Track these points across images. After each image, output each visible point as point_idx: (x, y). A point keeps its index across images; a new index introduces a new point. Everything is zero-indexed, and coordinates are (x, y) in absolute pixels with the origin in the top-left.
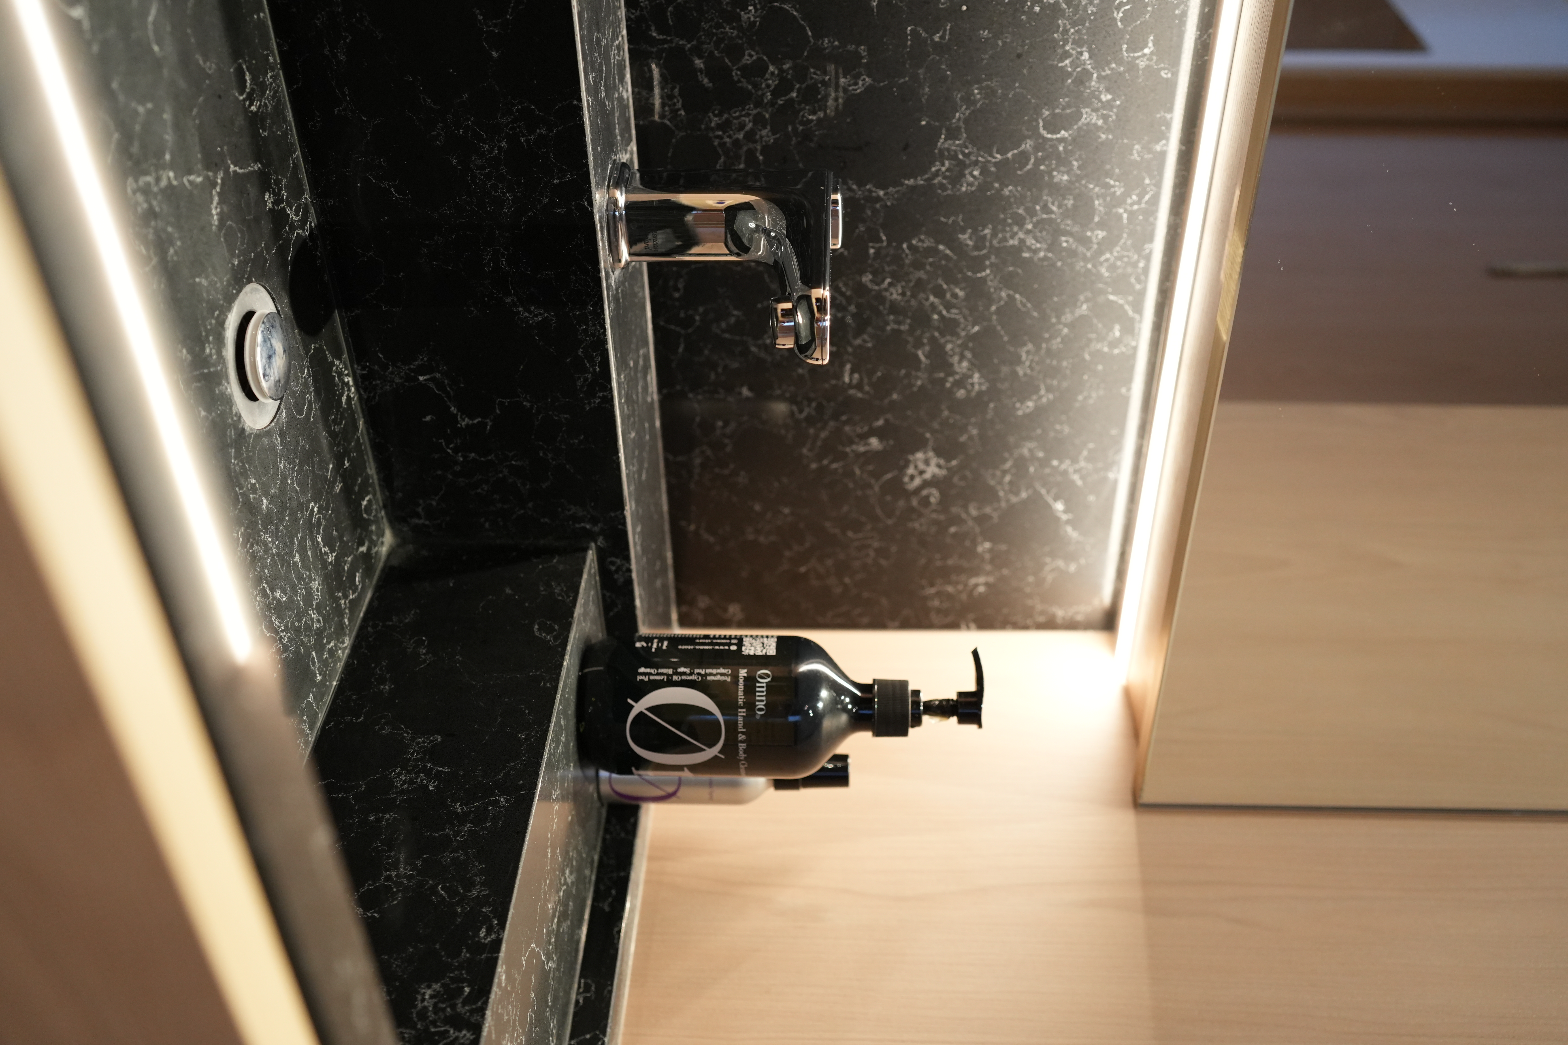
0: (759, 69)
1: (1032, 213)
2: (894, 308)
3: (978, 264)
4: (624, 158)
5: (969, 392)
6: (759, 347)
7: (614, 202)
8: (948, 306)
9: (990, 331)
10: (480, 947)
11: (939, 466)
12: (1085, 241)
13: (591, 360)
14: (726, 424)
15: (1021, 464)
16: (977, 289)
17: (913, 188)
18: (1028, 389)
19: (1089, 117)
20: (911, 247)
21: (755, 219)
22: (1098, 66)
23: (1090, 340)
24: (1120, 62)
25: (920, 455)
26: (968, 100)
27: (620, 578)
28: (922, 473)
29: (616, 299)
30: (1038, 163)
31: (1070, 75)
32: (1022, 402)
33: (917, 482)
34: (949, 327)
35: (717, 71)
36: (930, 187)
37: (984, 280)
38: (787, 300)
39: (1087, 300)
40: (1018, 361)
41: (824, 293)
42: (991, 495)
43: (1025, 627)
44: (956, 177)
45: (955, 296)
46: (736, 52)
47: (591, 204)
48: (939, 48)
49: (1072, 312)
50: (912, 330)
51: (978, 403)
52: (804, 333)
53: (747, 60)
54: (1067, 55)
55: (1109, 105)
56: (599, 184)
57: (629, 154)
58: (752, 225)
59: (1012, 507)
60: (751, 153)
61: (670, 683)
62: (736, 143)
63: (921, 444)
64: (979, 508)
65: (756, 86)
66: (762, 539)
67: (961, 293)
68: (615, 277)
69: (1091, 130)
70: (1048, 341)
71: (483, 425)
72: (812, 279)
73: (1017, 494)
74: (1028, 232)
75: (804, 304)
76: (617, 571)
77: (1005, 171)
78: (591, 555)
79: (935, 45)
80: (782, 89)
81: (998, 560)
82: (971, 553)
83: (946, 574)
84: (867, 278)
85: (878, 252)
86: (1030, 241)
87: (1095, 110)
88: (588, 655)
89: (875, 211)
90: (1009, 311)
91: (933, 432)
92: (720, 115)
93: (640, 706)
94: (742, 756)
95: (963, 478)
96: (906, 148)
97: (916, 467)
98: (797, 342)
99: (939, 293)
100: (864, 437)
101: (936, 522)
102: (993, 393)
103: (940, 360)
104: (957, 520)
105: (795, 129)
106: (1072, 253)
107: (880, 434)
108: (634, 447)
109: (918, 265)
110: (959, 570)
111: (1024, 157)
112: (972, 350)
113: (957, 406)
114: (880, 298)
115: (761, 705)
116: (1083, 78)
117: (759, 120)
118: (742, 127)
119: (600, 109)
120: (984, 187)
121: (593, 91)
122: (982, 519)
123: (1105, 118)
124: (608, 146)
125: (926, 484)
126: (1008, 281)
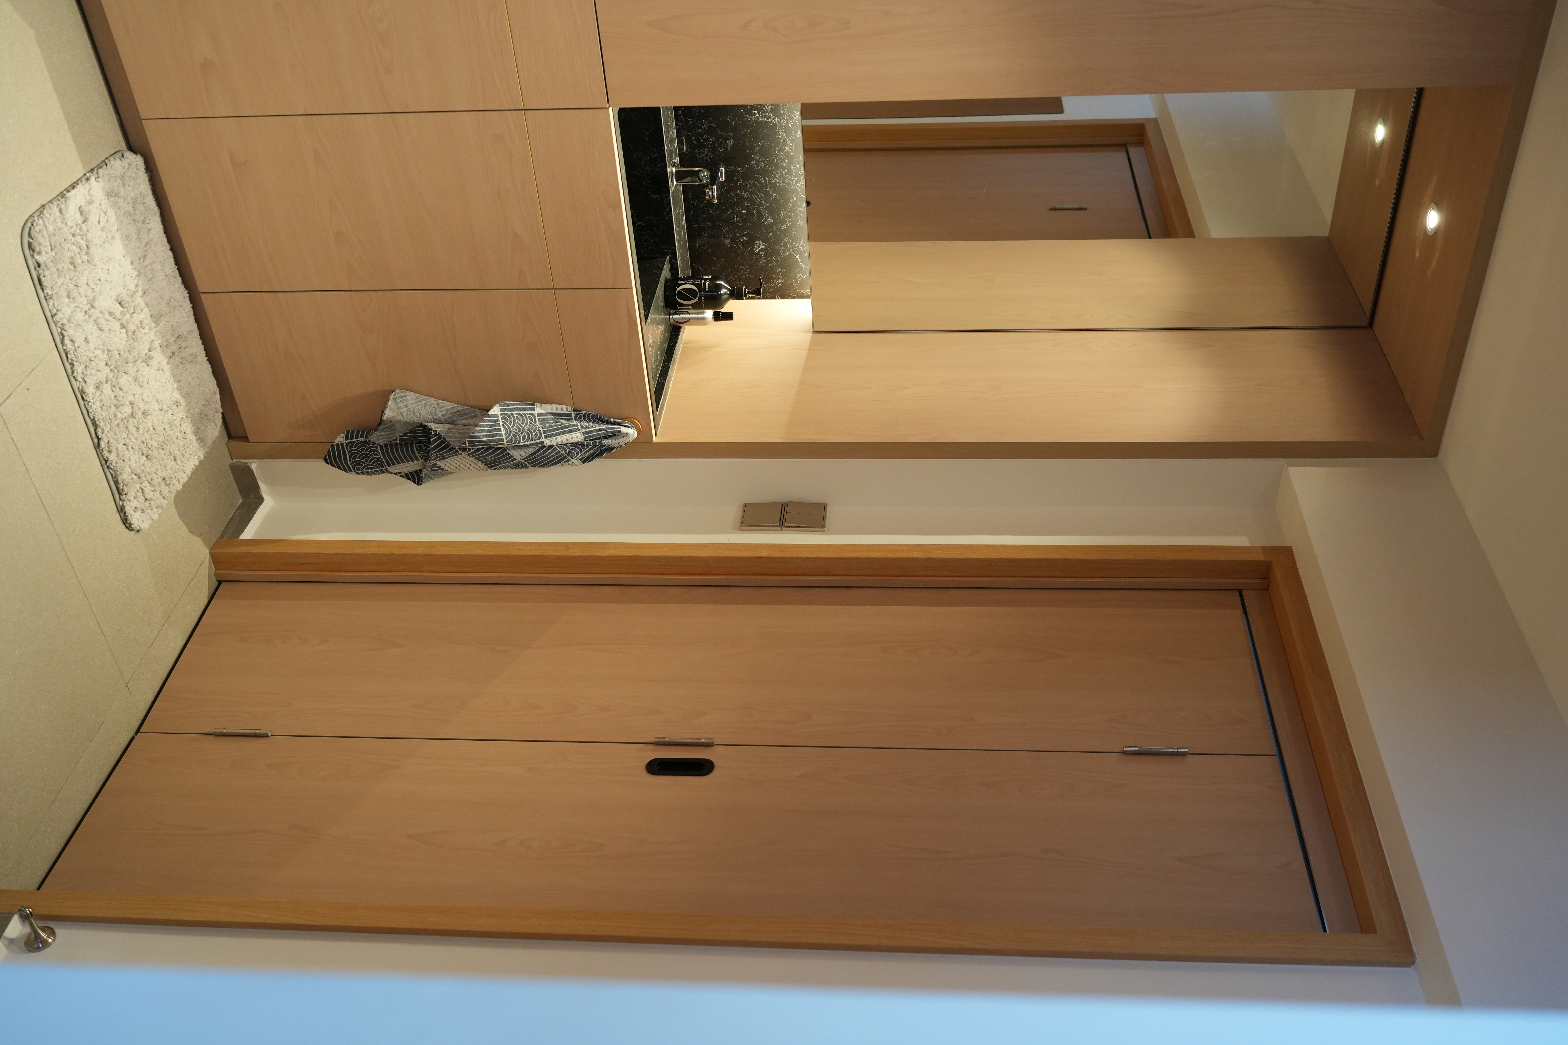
0: (707, 139)
1: (778, 174)
2: (746, 199)
3: (766, 187)
4: (676, 161)
5: (768, 223)
6: (712, 211)
7: (672, 170)
8: (760, 199)
9: (771, 205)
10: (646, 311)
11: (763, 245)
12: (792, 180)
13: (667, 207)
14: (704, 234)
15: (785, 244)
16: (766, 193)
17: (747, 168)
18: (784, 222)
19: (787, 149)
20: (748, 183)
21: (703, 173)
22: (788, 137)
23: (798, 207)
24: (793, 136)
25: (757, 242)
26: (758, 146)
27: (675, 266)
28: (759, 247)
29: (673, 193)
30: (777, 161)
31: (781, 139)
32: (783, 226)
33: (758, 250)
34: (761, 204)
35: (697, 140)
36: (751, 167)
37: (768, 191)
38: (708, 189)
39: (795, 196)
40: (780, 214)
41: (715, 187)
42: (778, 254)
43: (794, 298)
44: (758, 165)
45: (761, 196)
46: (702, 136)
47: (667, 170)
48: (750, 134)
49: (792, 200)
50: (751, 206)
51: (771, 226)
52: (711, 196)
53: (704, 137)
54: (780, 135)
55: (792, 146)
56: (669, 166)
57: (677, 160)
58: (702, 175)
59: (785, 257)
60: (707, 160)
61: (686, 284)
62: (703, 157)
63: (757, 239)
64: (776, 258)
65: (707, 143)
66: (716, 269)
67: (763, 195)
68: (673, 188)
69: (788, 153)
70: (787, 207)
71: (642, 224)
72: (713, 184)
73: (786, 253)
74: (777, 178)
75: (711, 190)
76: (674, 264)
77: (770, 163)
78: (668, 258)
79: (748, 133)
80: (713, 144)
81: (784, 275)
82: (775, 273)
83: (769, 279)
84: (738, 191)
85: (740, 184)
86: (778, 181)
87: (789, 148)
88: (666, 281)
89: (738, 174)
90: (775, 199)
91: (761, 235)
92: (699, 150)
93: (679, 289)
94: (703, 301)
95: (770, 249)
96: (744, 157)
97: (757, 245)
98: (710, 198)
99: (757, 195)
100: (742, 237)
101: (764, 263)
102: (774, 223)
103: (760, 214)
104: (770, 262)
105: (717, 154)
106: (789, 184)
107: (746, 235)
108: (679, 233)
109: (751, 188)
110: (773, 278)
111: (773, 159)
112: (767, 211)
113: (766, 227)
114: (742, 196)
115: (707, 288)
116: (784, 140)
117: (708, 152)
118: (704, 153)
119: (669, 149)
120: (765, 167)
121: (667, 146)
122: (777, 261)
123: (792, 149)
124: (671, 158)
125: (760, 251)
126: (774, 192)
